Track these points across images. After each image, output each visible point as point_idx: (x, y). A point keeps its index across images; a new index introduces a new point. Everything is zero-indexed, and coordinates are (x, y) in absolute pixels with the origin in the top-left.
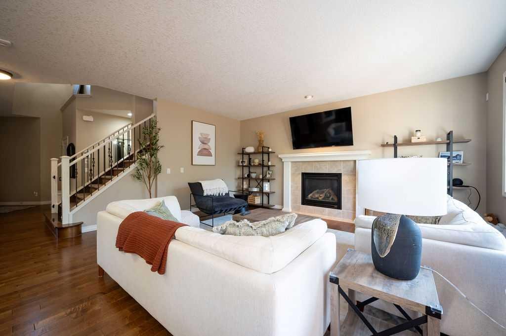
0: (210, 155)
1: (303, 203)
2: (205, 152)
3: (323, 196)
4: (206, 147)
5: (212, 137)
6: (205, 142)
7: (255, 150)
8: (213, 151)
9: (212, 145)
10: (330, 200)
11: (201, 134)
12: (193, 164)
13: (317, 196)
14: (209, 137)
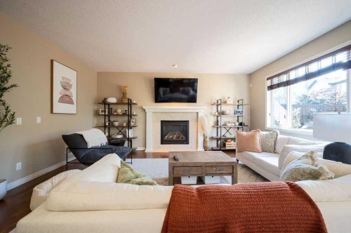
0: (71, 102)
1: (162, 143)
2: (66, 99)
3: (175, 136)
4: (68, 93)
5: (74, 82)
6: (67, 88)
7: (117, 100)
8: (74, 99)
9: (73, 91)
10: (180, 139)
11: (63, 77)
12: (54, 112)
13: (171, 137)
14: (71, 83)
